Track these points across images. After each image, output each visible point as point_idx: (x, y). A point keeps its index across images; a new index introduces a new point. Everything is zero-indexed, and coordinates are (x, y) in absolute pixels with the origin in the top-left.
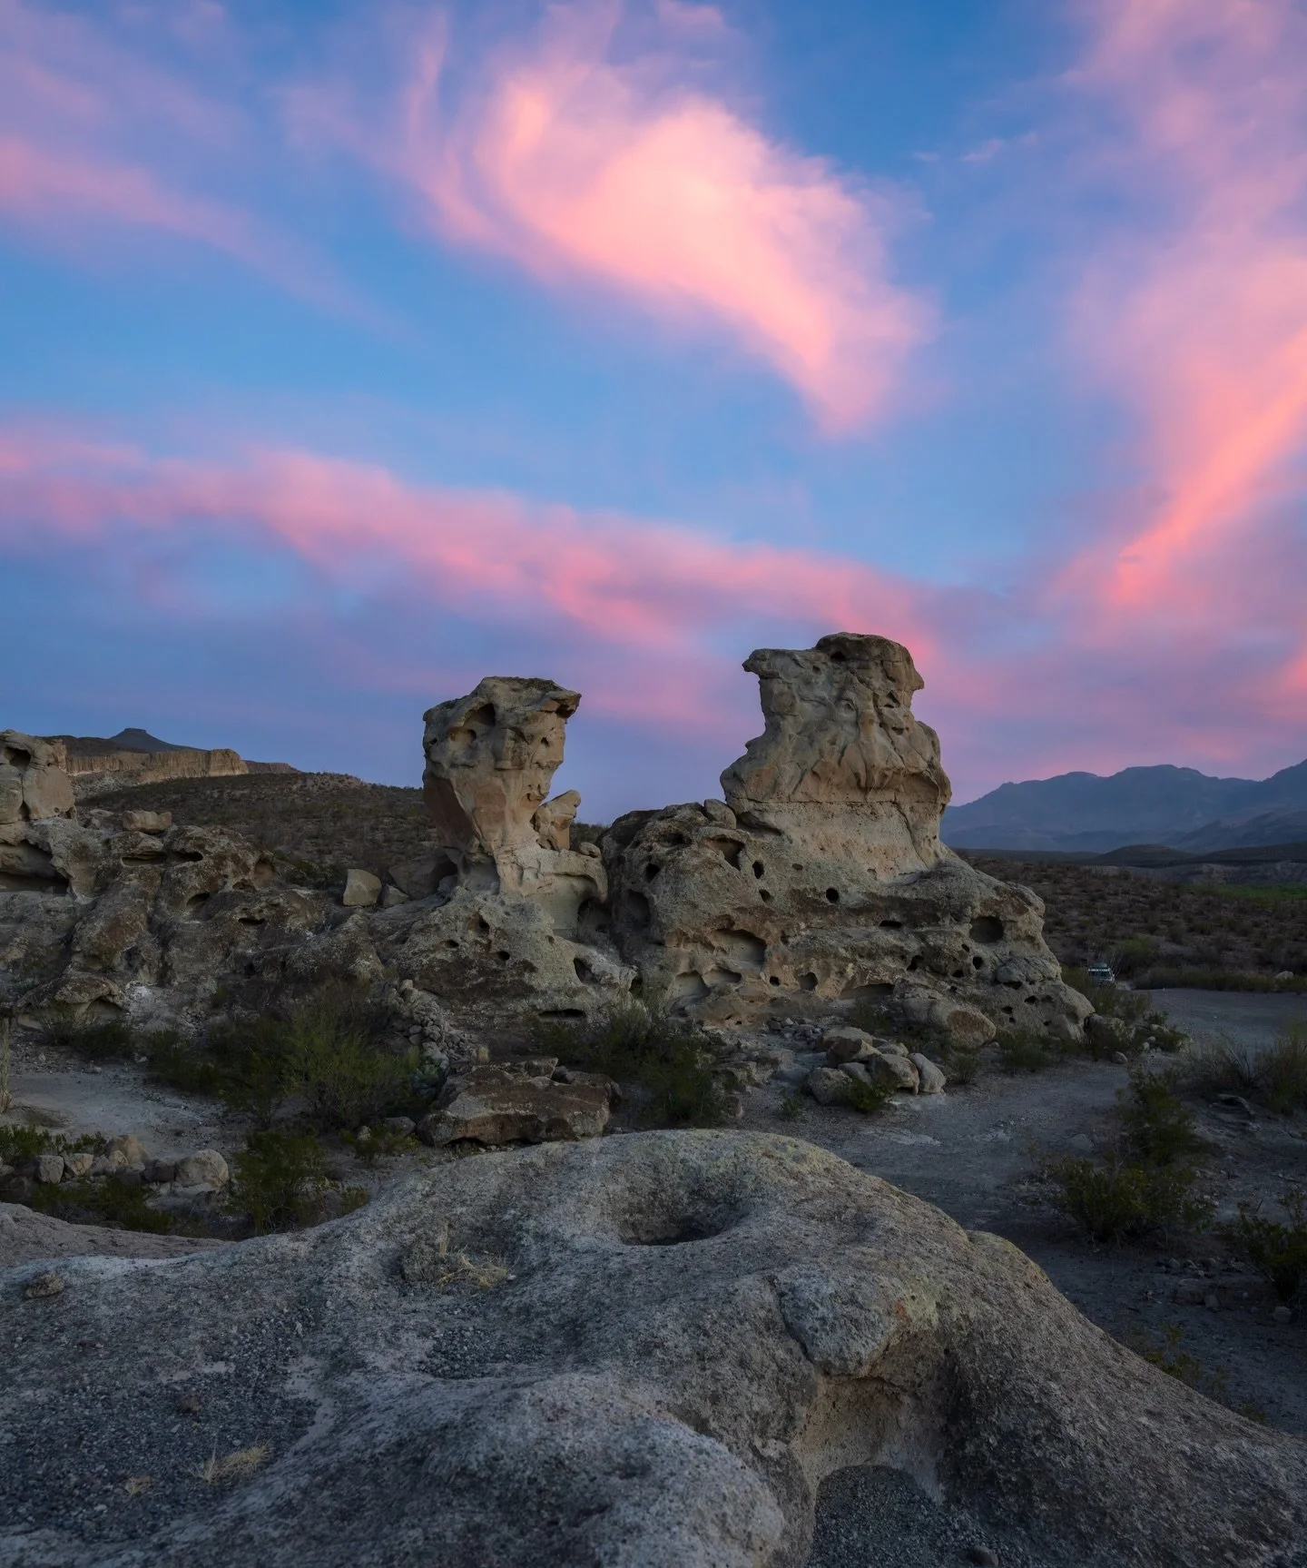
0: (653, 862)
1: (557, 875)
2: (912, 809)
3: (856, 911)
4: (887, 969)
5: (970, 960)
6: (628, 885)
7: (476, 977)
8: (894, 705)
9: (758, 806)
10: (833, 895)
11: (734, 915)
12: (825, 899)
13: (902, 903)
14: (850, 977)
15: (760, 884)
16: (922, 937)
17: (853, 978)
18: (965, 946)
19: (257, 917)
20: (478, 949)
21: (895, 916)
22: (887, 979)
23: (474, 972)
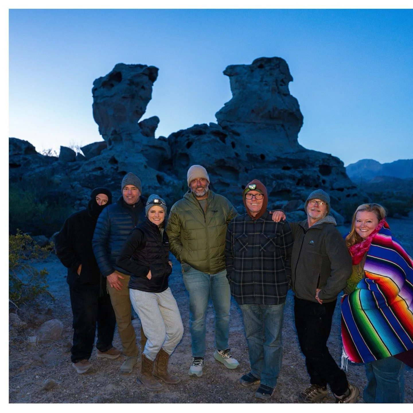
0: (190, 141)
1: (150, 146)
2: (289, 128)
3: (273, 163)
4: (288, 183)
5: (321, 181)
6: (180, 151)
7: (110, 181)
8: (283, 84)
9: (231, 124)
10: (263, 157)
11: (226, 159)
12: (260, 158)
13: (291, 161)
14: (274, 186)
15: (235, 150)
16: (301, 172)
17: (275, 187)
18: (318, 175)
19: (18, 163)
20: (113, 171)
21: (289, 165)
22: (288, 188)
23: (109, 179)
